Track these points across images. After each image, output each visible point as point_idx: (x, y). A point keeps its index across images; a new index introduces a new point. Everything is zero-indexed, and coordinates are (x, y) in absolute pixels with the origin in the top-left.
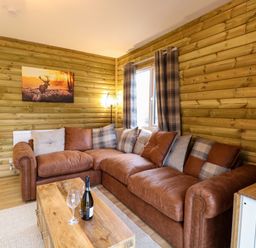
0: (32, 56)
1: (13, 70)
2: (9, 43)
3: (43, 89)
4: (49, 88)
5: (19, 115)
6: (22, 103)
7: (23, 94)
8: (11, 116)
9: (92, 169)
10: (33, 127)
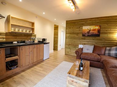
0: (86, 23)
1: (81, 28)
2: (80, 21)
3: (88, 32)
4: (90, 32)
5: (81, 40)
6: (82, 37)
7: (83, 34)
8: (79, 40)
9: (99, 62)
10: (85, 44)
